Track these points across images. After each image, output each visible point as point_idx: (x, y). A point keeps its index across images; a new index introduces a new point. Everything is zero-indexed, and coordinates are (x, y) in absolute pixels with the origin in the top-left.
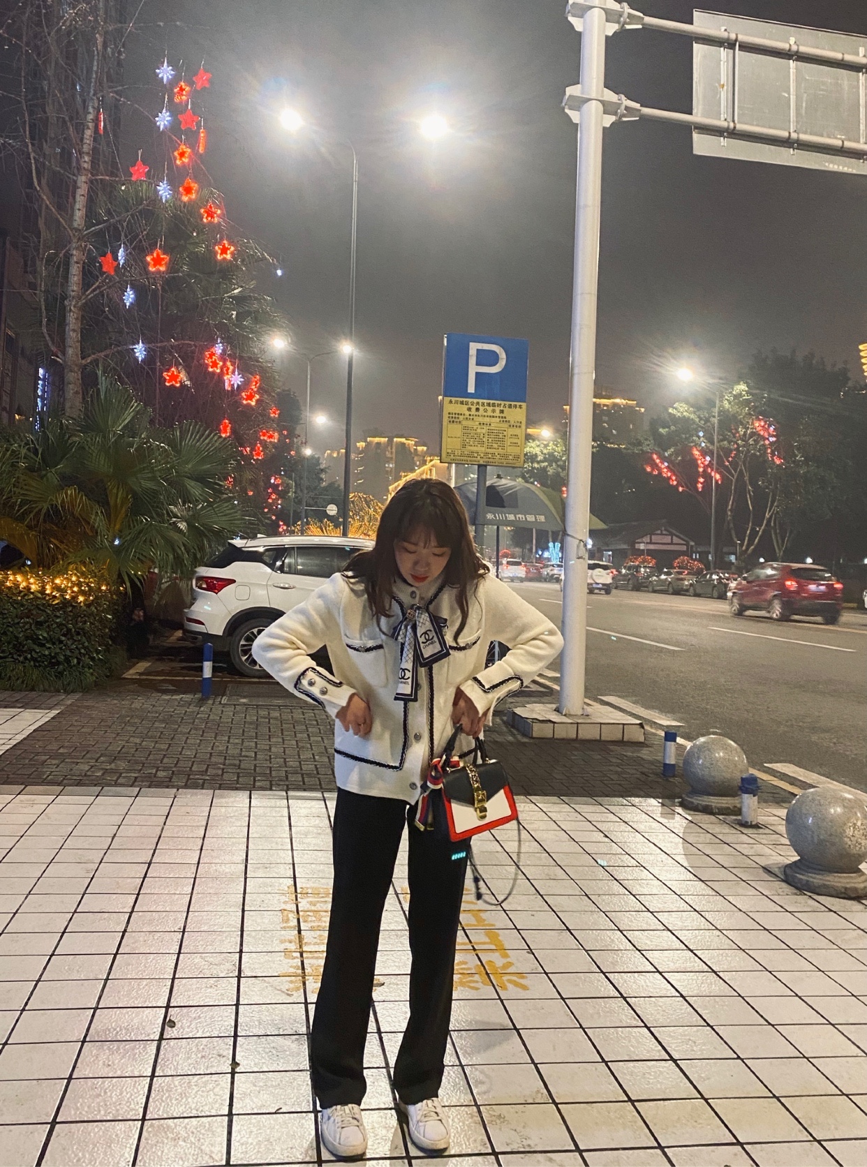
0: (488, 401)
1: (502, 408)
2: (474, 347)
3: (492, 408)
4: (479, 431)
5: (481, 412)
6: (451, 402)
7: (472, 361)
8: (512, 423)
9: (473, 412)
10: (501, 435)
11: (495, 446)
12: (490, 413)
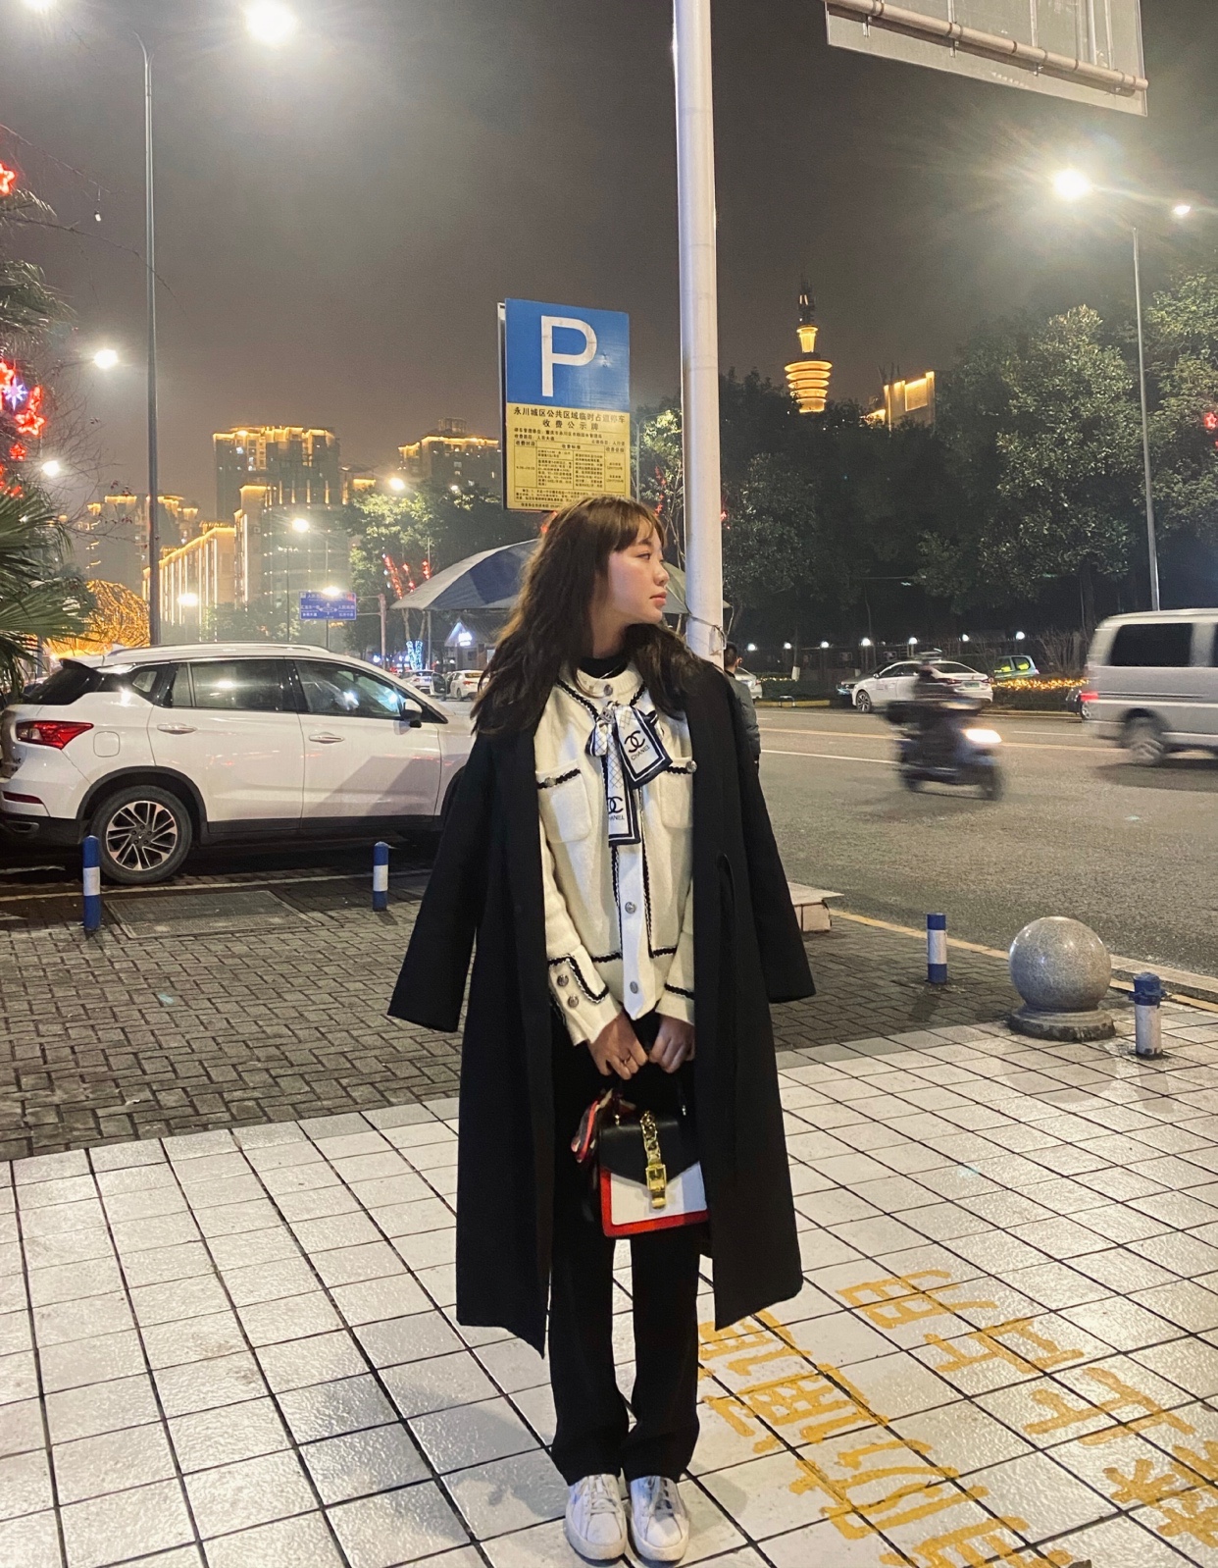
0: (574, 410)
1: (594, 422)
2: (548, 323)
3: (579, 421)
4: (562, 456)
5: (565, 427)
6: (517, 411)
7: (547, 344)
8: (610, 445)
9: (553, 427)
10: (595, 464)
11: (588, 481)
12: (577, 428)
